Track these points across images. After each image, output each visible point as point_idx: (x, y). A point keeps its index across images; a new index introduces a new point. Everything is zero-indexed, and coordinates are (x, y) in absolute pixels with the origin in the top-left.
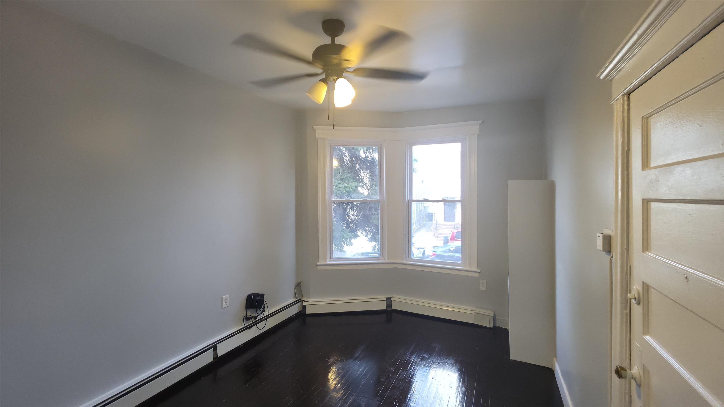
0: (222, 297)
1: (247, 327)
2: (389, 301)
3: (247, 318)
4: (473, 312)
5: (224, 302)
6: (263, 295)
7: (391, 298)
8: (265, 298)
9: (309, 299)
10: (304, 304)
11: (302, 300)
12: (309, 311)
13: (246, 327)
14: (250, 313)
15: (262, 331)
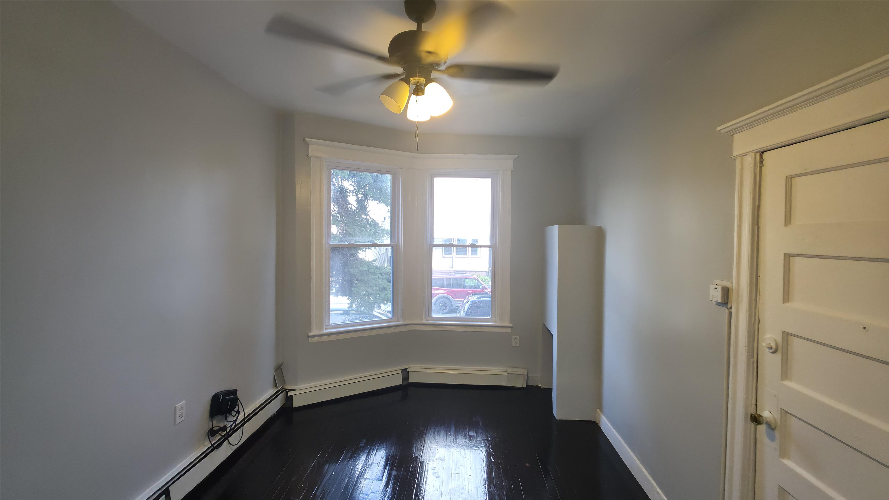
0: (175, 407)
1: (215, 446)
2: (405, 373)
3: (212, 433)
4: (505, 373)
5: (178, 414)
6: (235, 392)
7: (407, 369)
8: (238, 395)
9: (297, 385)
10: (290, 394)
11: (285, 389)
12: (297, 403)
13: (212, 445)
14: (218, 423)
15: (235, 448)
